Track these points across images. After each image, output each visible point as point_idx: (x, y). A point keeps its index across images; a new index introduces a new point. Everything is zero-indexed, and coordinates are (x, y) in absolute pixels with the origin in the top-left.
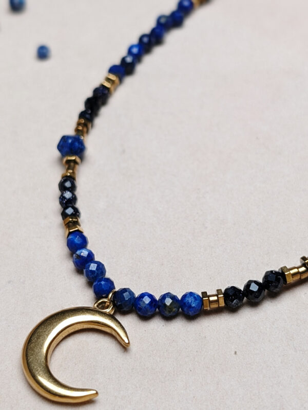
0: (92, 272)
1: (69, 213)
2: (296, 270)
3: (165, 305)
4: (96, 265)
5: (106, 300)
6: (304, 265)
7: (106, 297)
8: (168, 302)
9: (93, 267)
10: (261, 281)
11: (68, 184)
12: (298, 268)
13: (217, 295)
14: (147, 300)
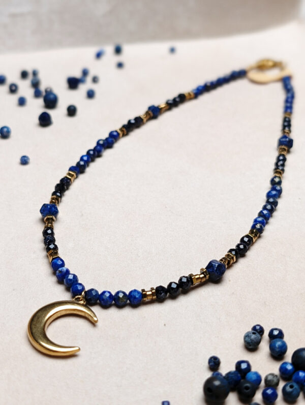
0: (70, 280)
1: (52, 248)
2: (198, 276)
3: (119, 297)
4: (73, 276)
5: (80, 296)
6: (203, 273)
7: (81, 294)
8: (121, 295)
9: (71, 277)
10: (177, 282)
11: (49, 231)
12: (199, 275)
13: (151, 291)
14: (107, 295)
